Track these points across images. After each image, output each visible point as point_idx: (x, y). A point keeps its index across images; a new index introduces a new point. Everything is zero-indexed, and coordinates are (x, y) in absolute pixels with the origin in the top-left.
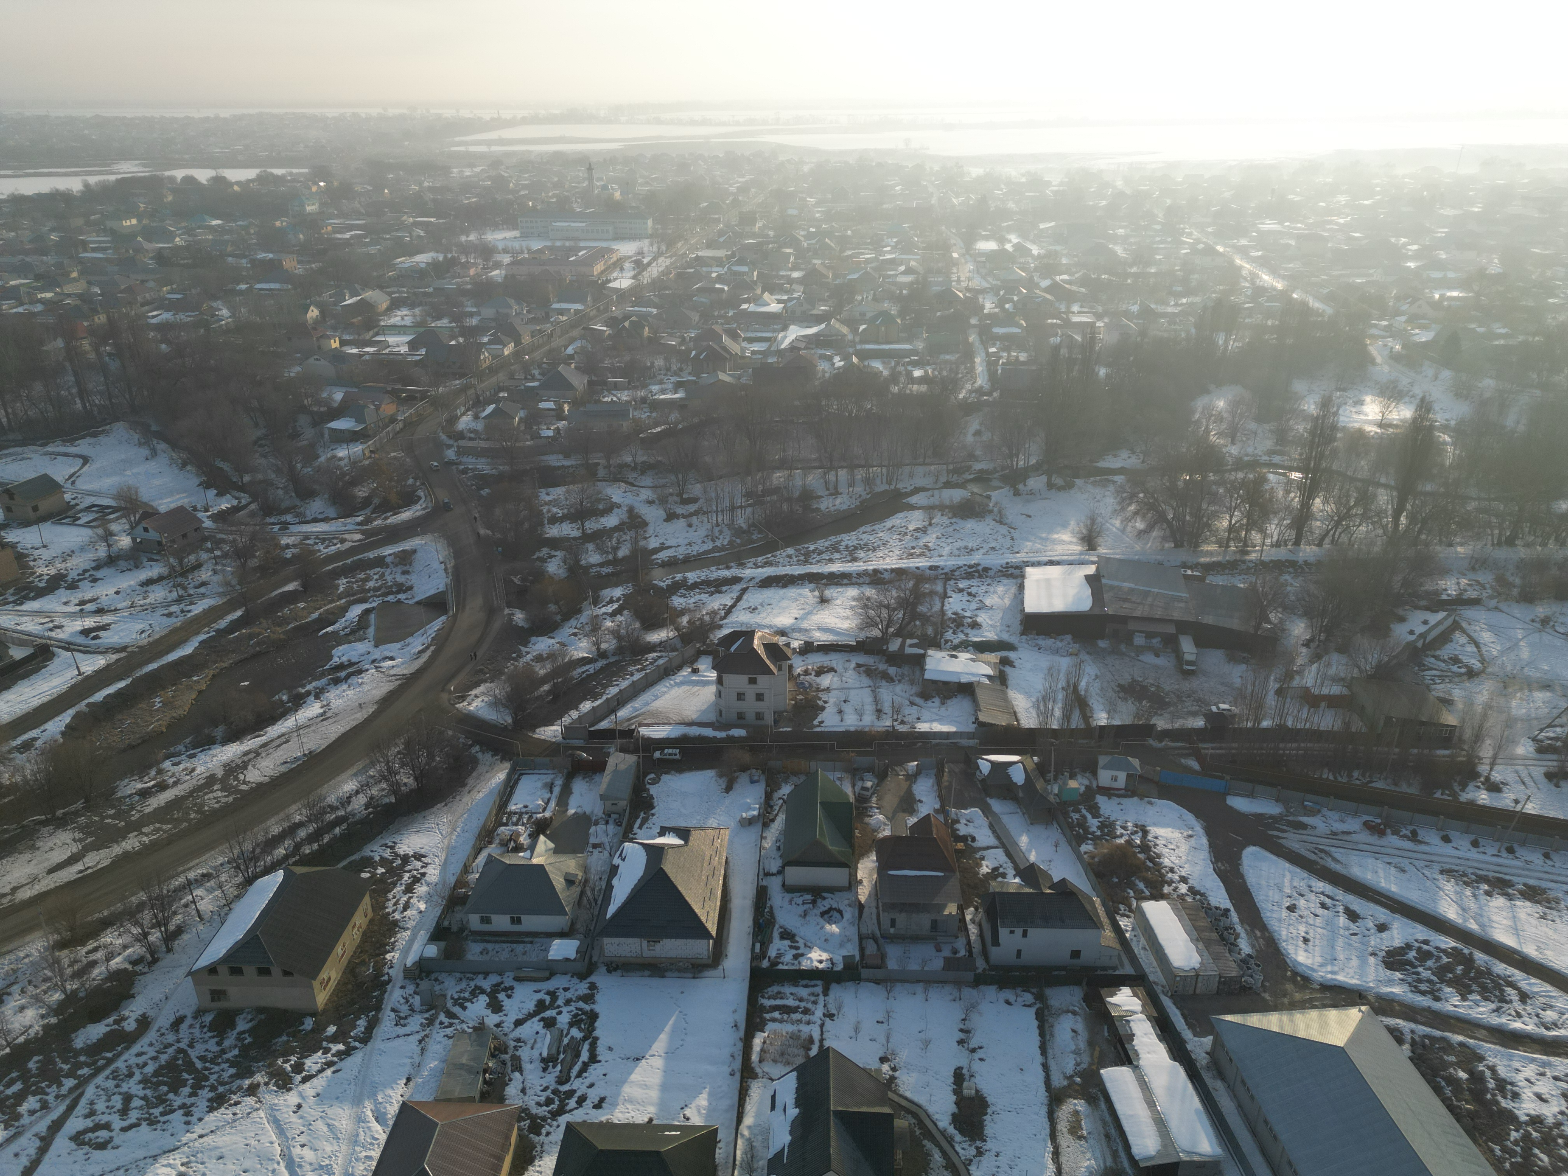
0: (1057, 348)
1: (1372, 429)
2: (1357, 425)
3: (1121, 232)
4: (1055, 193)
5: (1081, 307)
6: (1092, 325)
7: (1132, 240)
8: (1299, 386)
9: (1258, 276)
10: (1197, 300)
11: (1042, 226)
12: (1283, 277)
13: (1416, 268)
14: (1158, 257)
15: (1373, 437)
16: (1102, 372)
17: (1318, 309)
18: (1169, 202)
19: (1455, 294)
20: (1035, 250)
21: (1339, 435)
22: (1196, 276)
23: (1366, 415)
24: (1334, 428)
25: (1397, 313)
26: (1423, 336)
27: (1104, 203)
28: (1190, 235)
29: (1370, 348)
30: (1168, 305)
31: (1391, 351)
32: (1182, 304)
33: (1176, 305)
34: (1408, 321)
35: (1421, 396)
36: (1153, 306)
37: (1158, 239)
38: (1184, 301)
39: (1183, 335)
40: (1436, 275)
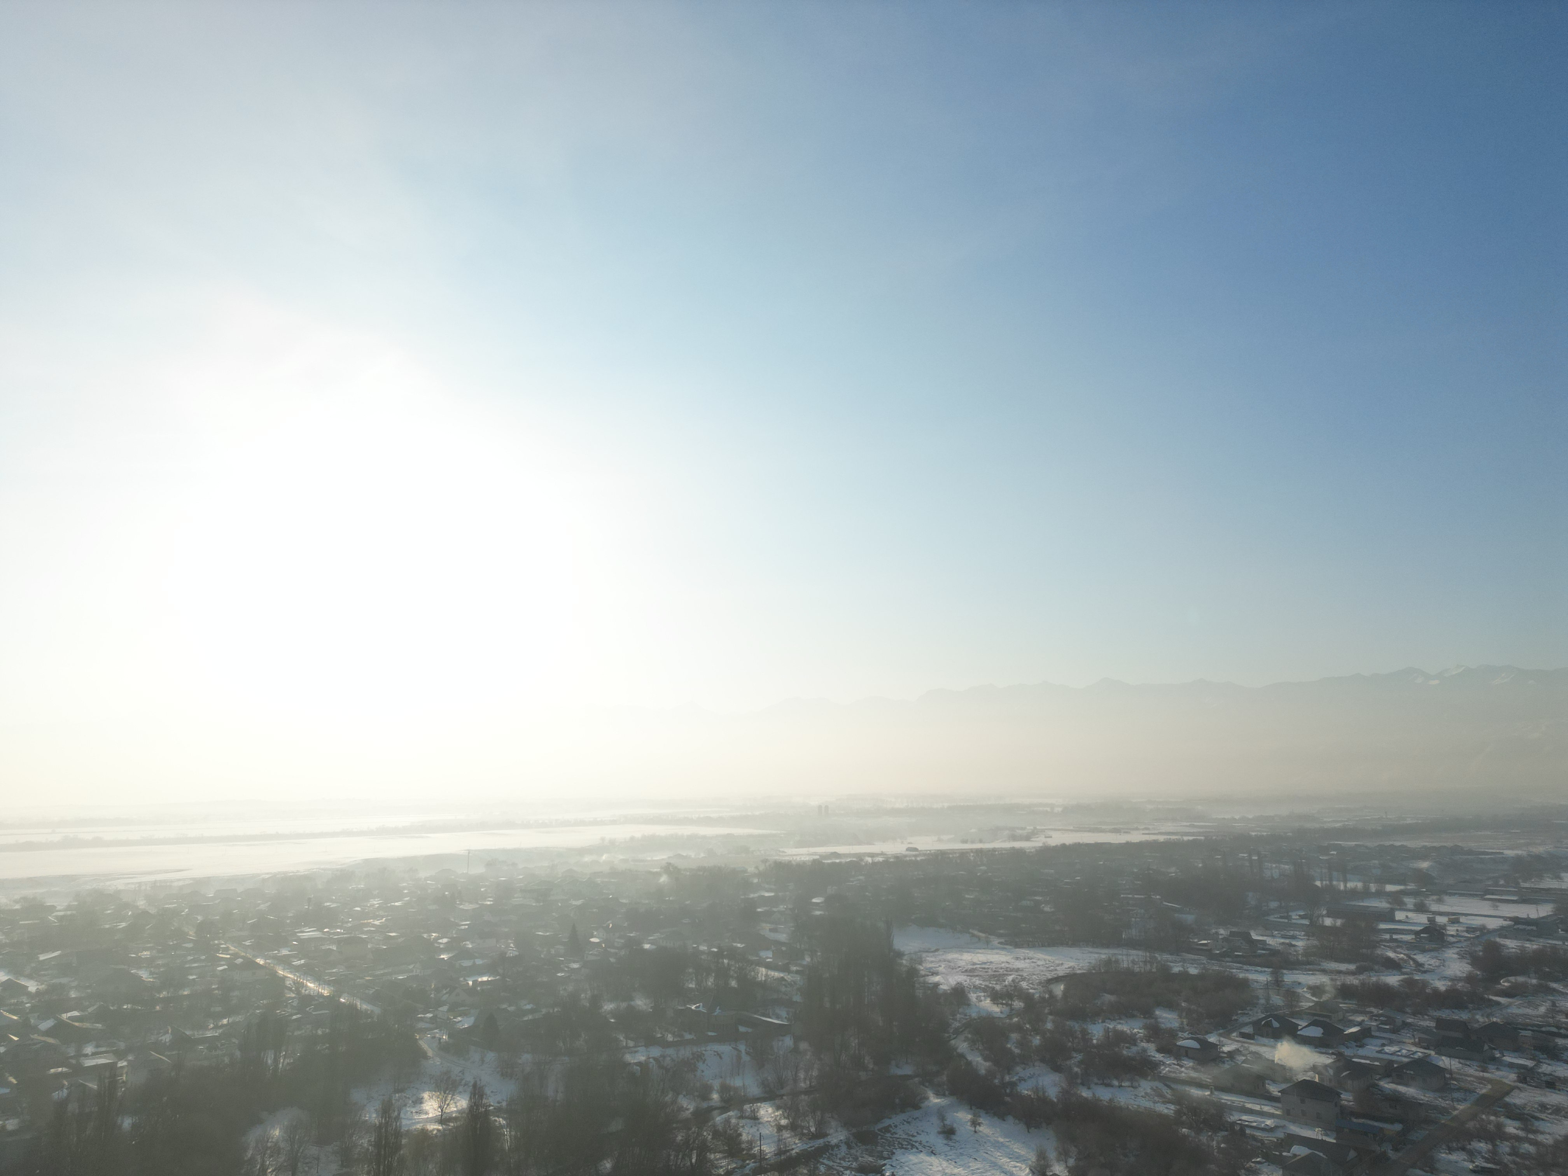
0: (62, 1104)
1: (433, 1127)
2: (419, 1126)
3: (146, 954)
4: (61, 919)
5: (97, 1046)
6: (112, 1067)
7: (160, 962)
8: (357, 1095)
9: (302, 985)
10: (238, 1018)
11: (42, 957)
12: (328, 983)
13: (450, 958)
14: (191, 977)
15: (436, 1136)
16: (127, 1123)
17: (366, 1010)
18: (200, 918)
19: (485, 979)
20: (32, 987)
21: (404, 1141)
22: (237, 993)
23: (427, 1113)
24: (398, 1134)
25: (440, 1004)
26: (464, 1023)
27: (124, 925)
28: (226, 950)
29: (421, 1042)
30: (206, 1028)
31: (440, 1043)
32: (223, 1026)
33: (216, 1027)
34: (449, 1010)
35: (472, 1083)
36: (188, 1033)
37: (190, 958)
38: (225, 1021)
39: (227, 1060)
40: (467, 963)
